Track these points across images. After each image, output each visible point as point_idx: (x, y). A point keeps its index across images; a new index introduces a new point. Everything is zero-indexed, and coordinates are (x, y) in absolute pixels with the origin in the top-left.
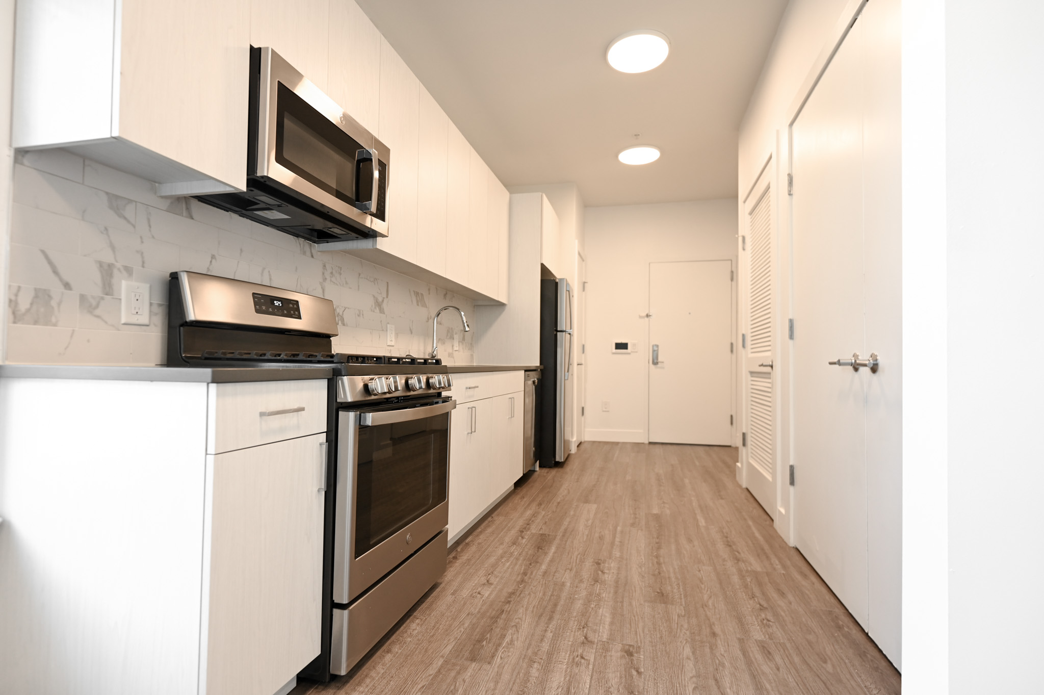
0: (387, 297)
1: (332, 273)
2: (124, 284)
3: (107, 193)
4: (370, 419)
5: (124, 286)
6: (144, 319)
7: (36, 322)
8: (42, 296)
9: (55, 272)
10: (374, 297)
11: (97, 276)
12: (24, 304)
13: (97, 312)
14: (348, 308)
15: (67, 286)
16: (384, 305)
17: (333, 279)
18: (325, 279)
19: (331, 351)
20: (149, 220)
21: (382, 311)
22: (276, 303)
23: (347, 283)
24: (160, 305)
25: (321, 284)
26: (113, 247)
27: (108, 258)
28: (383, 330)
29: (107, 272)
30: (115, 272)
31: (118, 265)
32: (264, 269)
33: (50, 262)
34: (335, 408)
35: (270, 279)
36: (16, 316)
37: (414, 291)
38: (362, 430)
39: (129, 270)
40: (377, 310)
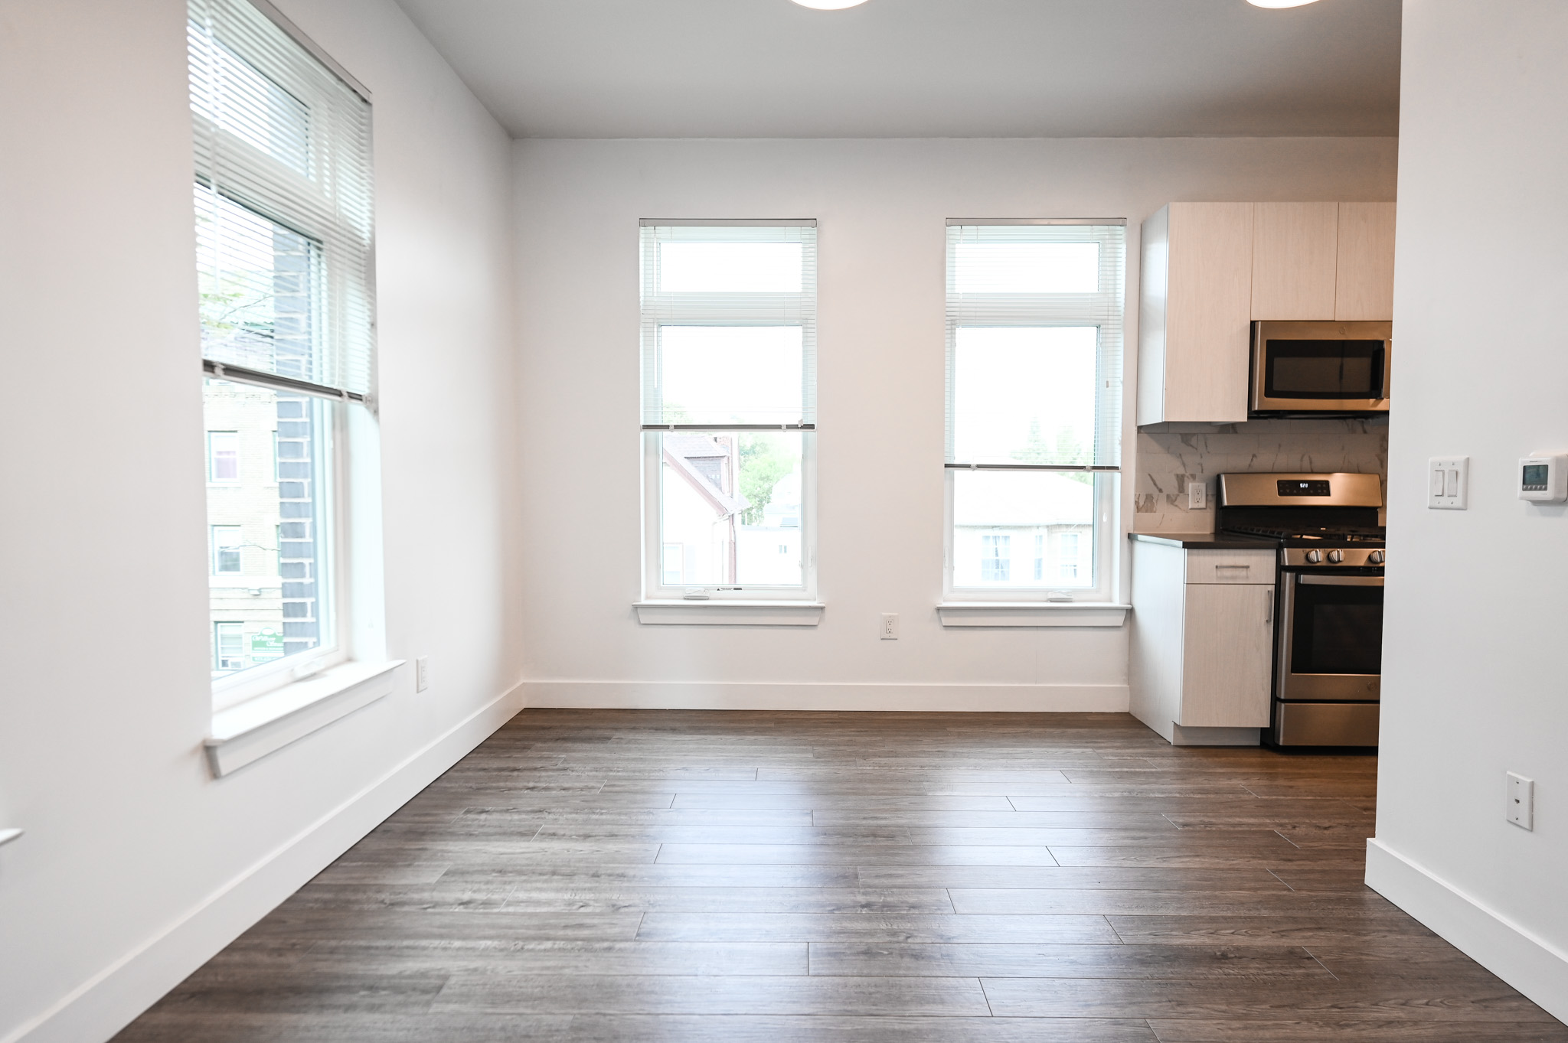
2: (1190, 485)
3: (1181, 434)
4: (1304, 579)
5: (1191, 486)
6: (1202, 505)
7: (1146, 512)
8: (1149, 498)
9: (1155, 484)
11: (1176, 484)
12: (1141, 503)
13: (1176, 503)
15: (1161, 491)
20: (1206, 443)
22: (1302, 485)
24: (1213, 495)
26: (1184, 465)
27: (1181, 471)
29: (1181, 480)
30: (1186, 479)
31: (1187, 474)
32: (1304, 454)
33: (1153, 480)
34: (1281, 569)
35: (1311, 463)
36: (1138, 509)
38: (1299, 588)
39: (1193, 477)
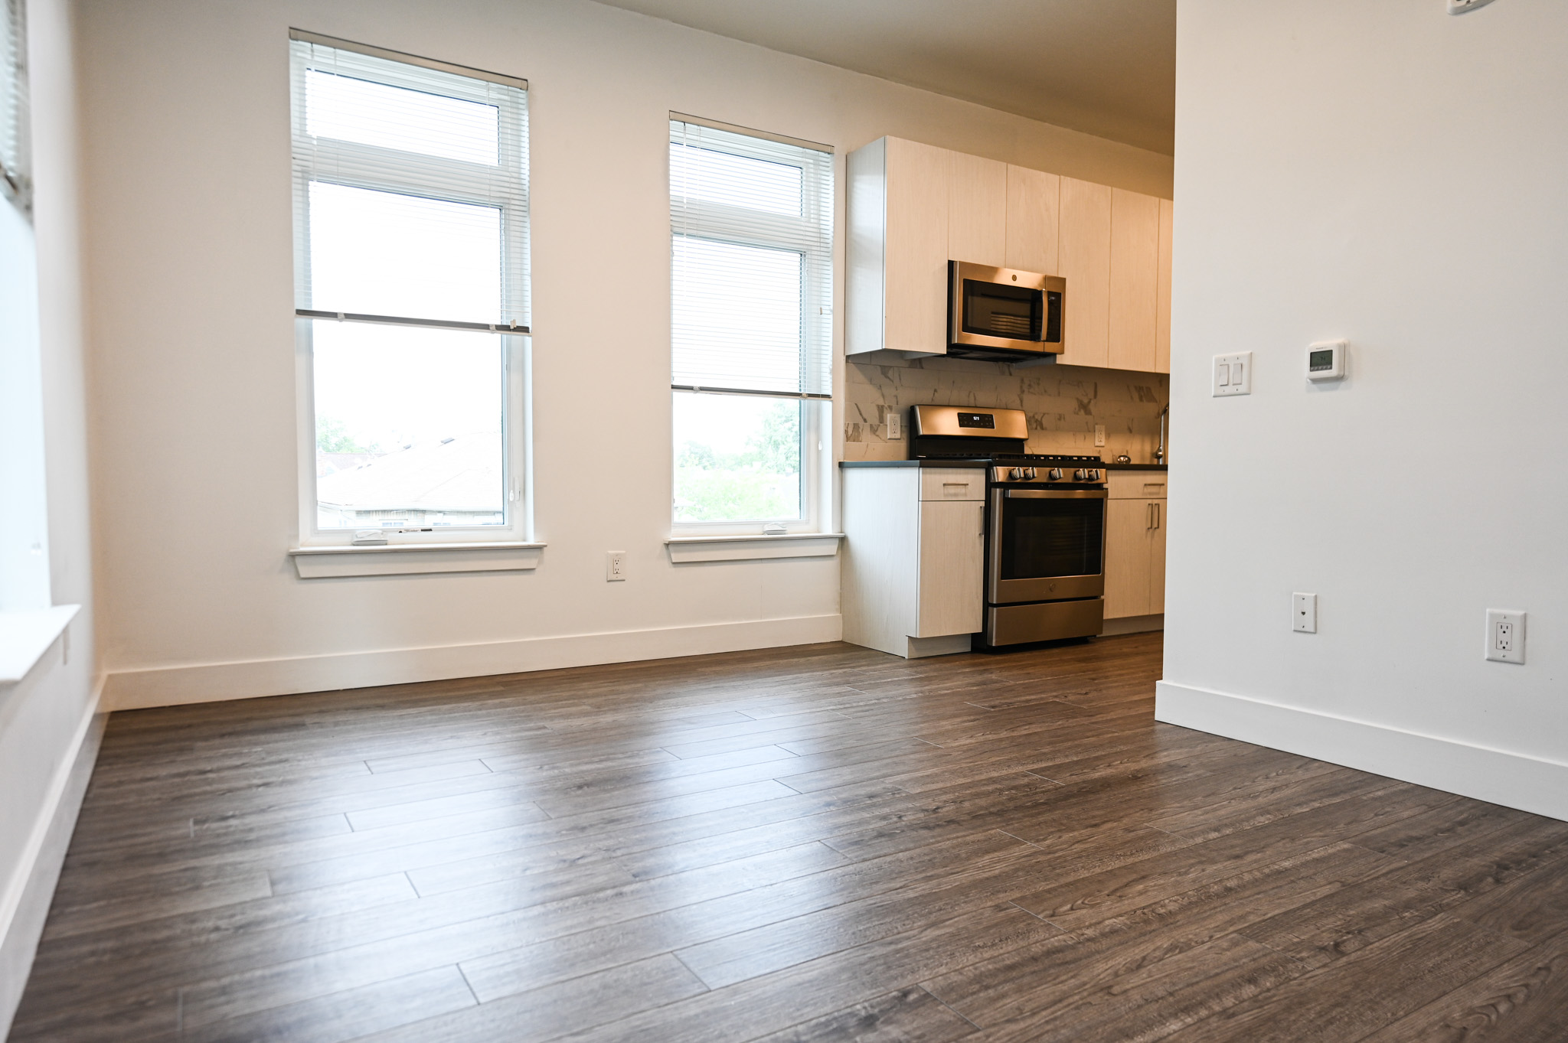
0: (1095, 397)
1: (1030, 385)
2: (888, 415)
3: (880, 366)
4: (1012, 493)
5: (889, 417)
6: (898, 436)
7: (854, 441)
8: (856, 426)
9: (861, 414)
10: (1078, 399)
11: (877, 413)
12: (850, 432)
13: (877, 433)
14: (1048, 414)
15: (865, 421)
16: (1092, 407)
17: (1031, 390)
18: (1023, 392)
19: (1023, 451)
20: (900, 375)
21: (1088, 412)
22: (975, 418)
23: (1045, 391)
24: (906, 426)
25: (1019, 396)
26: (883, 396)
27: (881, 402)
28: (1090, 431)
29: (881, 409)
30: (885, 409)
31: (886, 406)
32: (970, 392)
33: (859, 410)
34: (990, 485)
35: (975, 399)
36: (848, 439)
37: (1136, 387)
38: (1007, 501)
39: (890, 407)
40: (1082, 412)
